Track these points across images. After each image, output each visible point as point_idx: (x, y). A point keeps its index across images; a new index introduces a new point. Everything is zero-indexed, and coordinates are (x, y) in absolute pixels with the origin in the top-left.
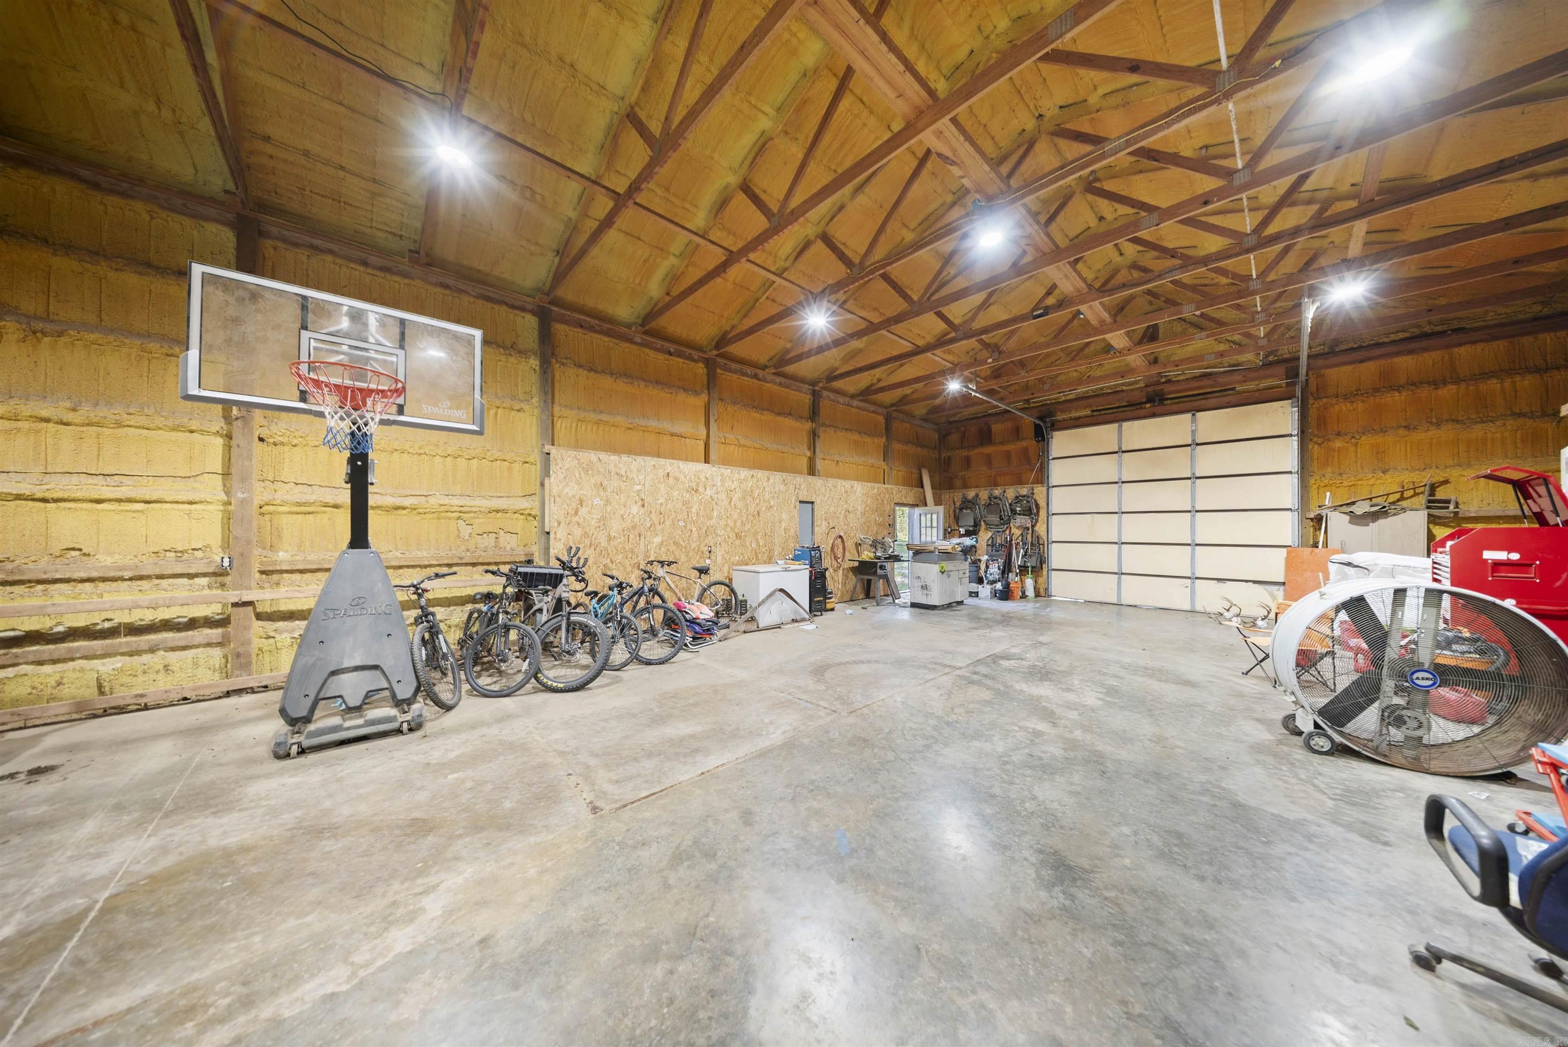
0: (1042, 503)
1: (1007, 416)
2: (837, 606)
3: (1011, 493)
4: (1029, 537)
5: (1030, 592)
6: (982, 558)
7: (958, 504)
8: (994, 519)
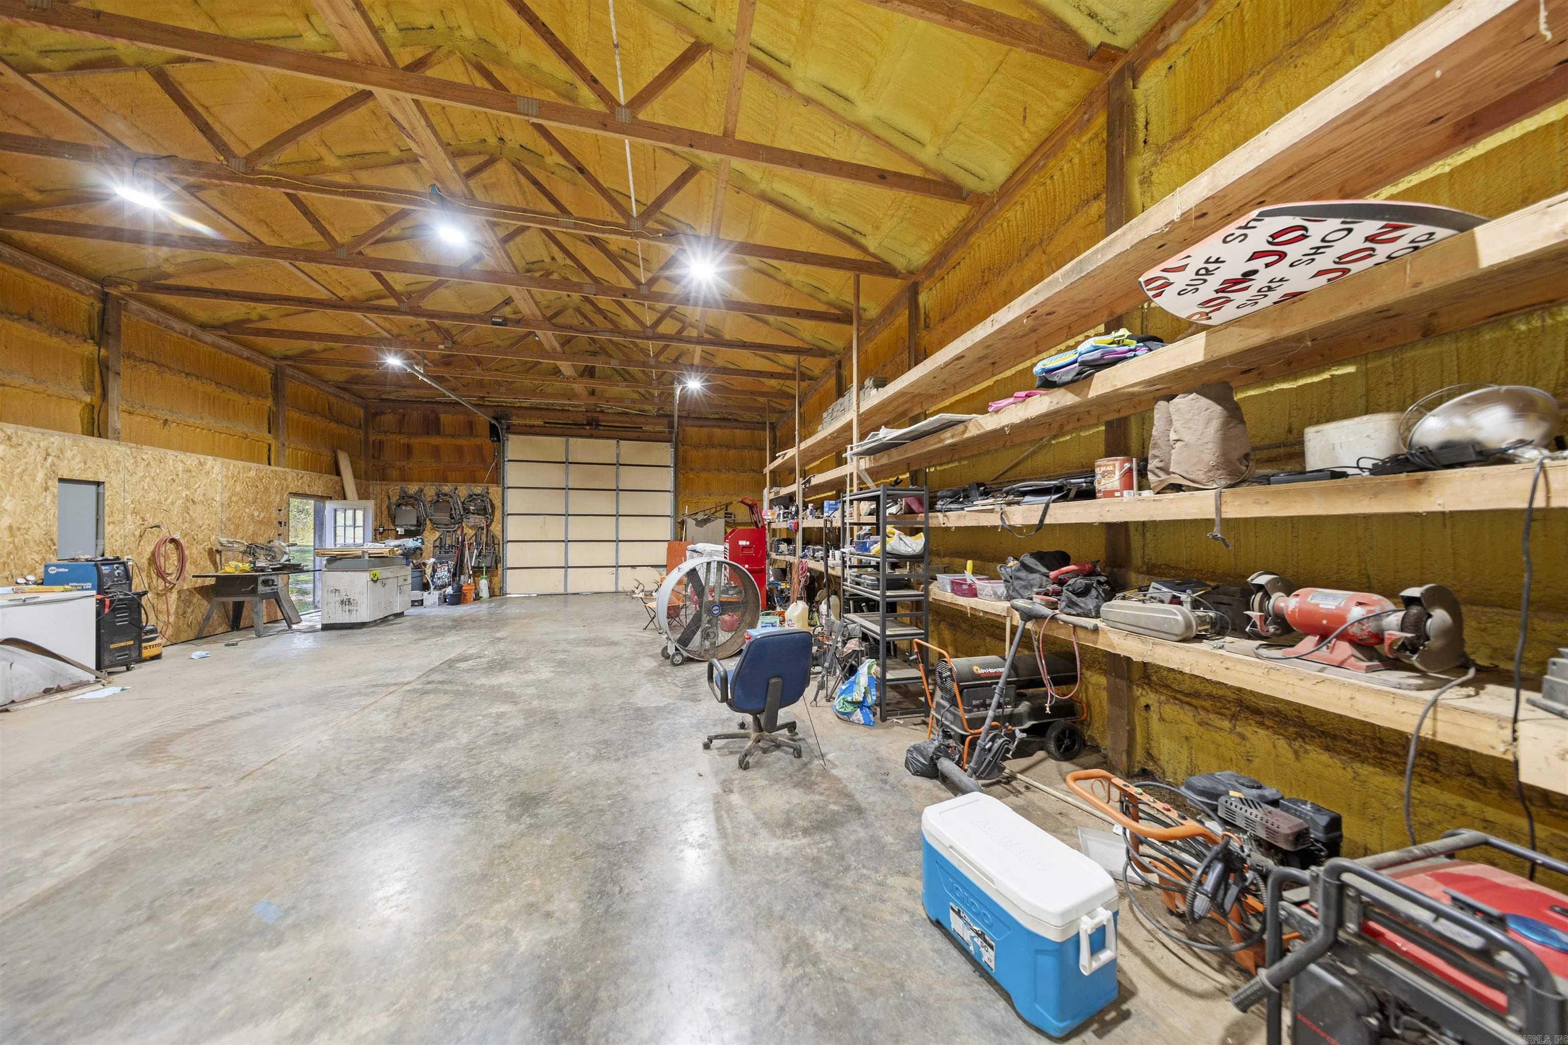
0: (497, 503)
1: (458, 408)
2: (166, 652)
3: (463, 491)
4: (484, 537)
5: (484, 593)
6: (427, 561)
7: (394, 499)
8: (444, 518)
